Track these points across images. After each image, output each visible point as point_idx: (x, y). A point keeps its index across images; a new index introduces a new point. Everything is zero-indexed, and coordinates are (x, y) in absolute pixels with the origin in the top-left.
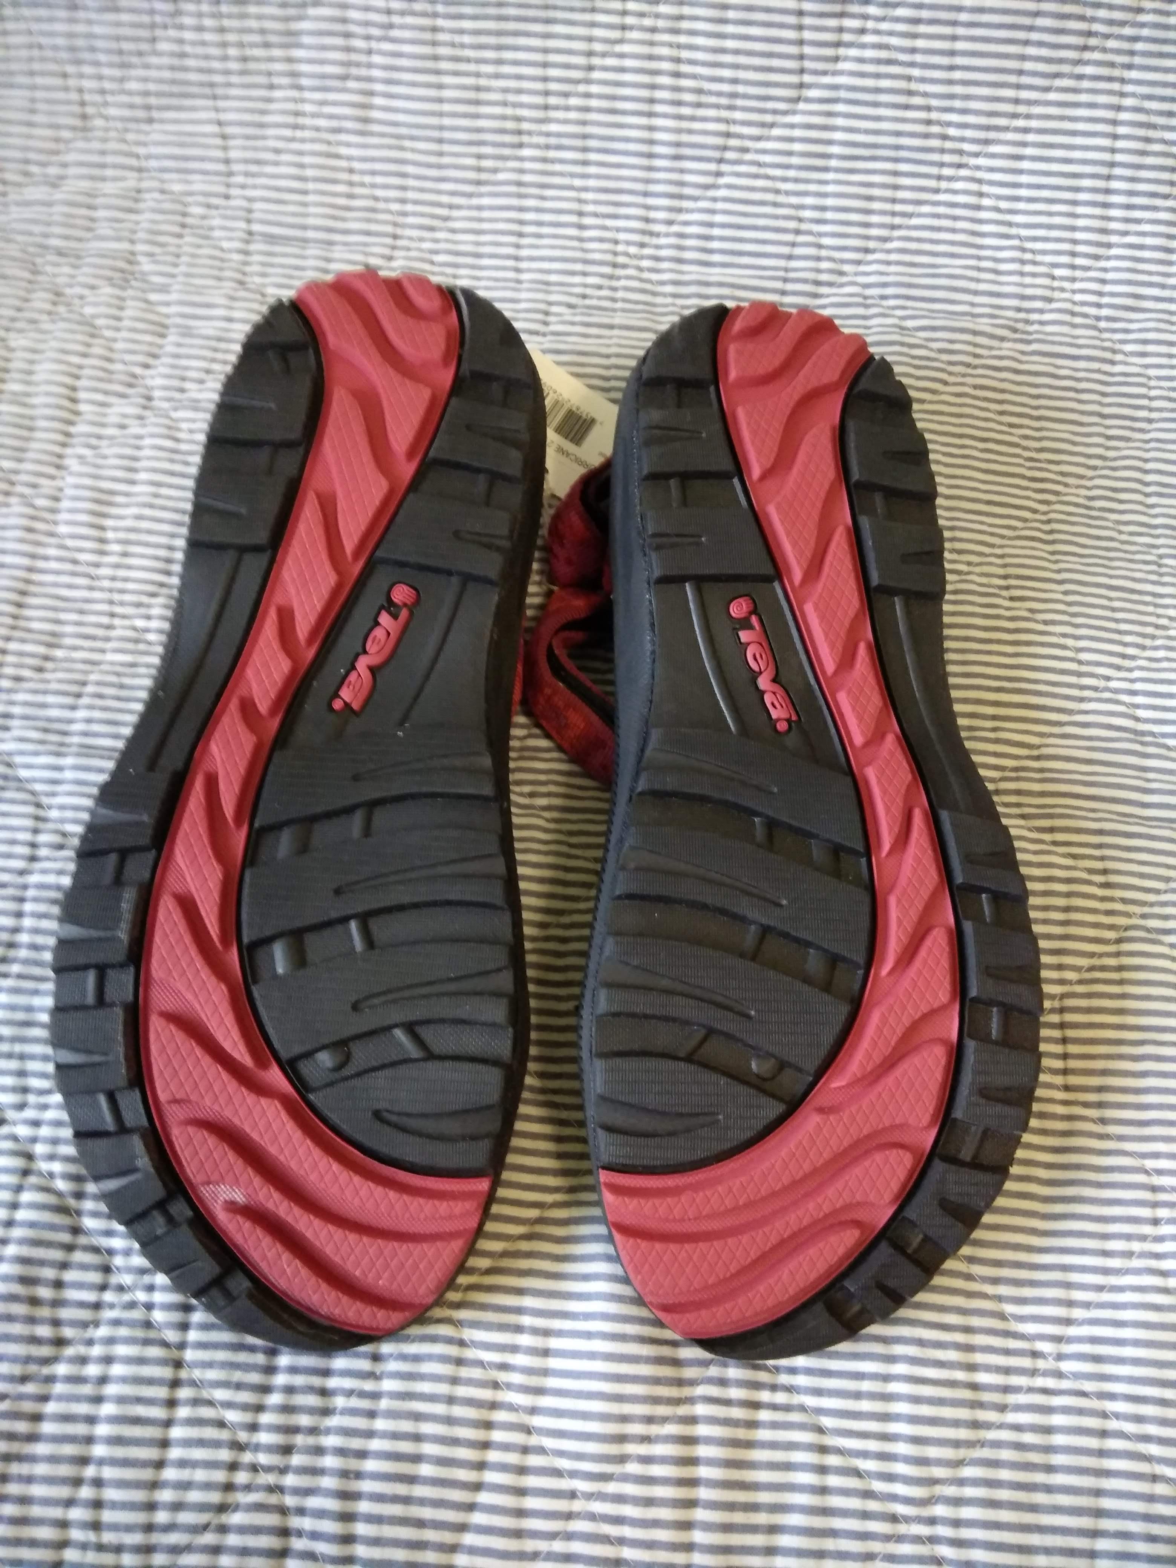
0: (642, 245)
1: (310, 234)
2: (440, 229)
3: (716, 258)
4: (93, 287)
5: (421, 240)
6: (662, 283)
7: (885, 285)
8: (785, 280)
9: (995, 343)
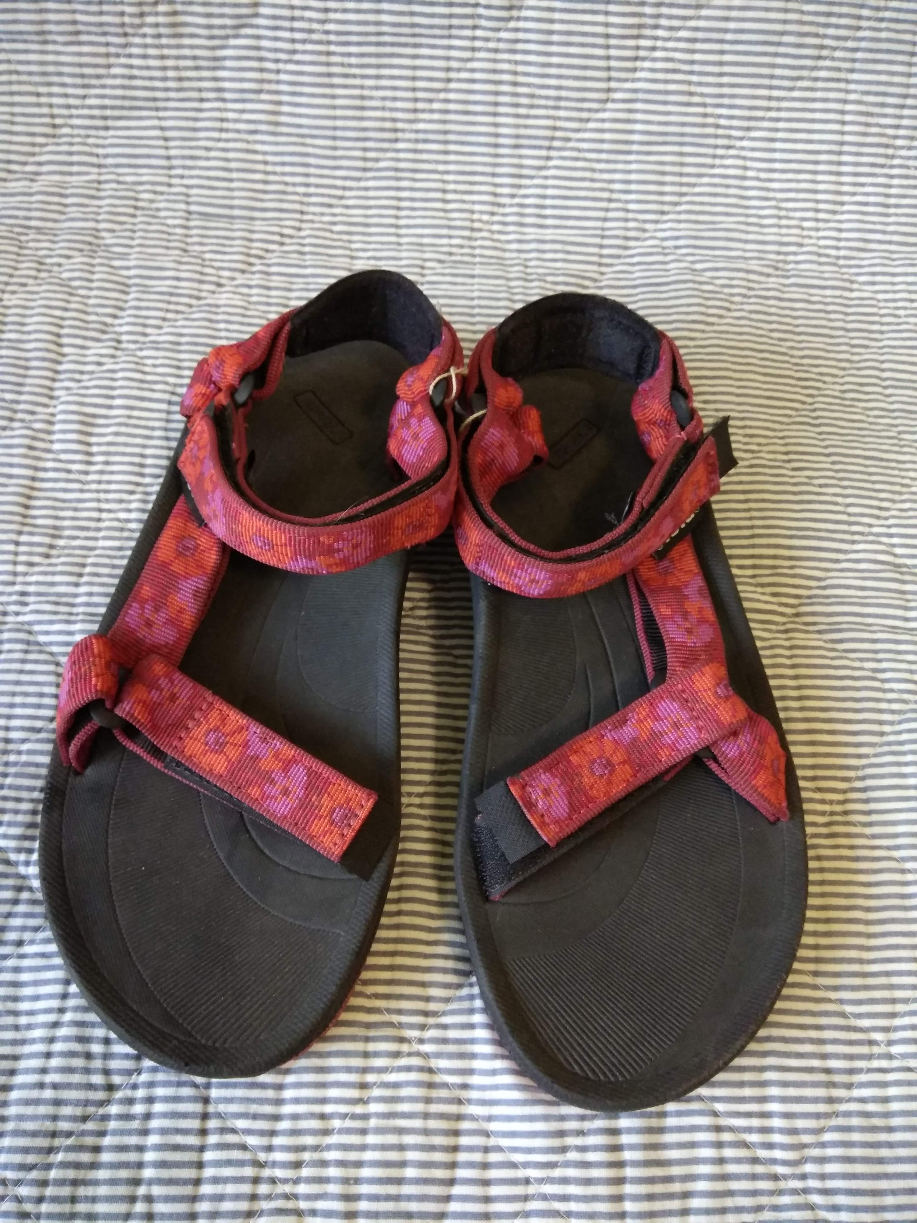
0: (492, 214)
1: (236, 212)
2: (337, 206)
3: (549, 222)
4: (68, 257)
5: (322, 214)
6: (509, 242)
7: (677, 238)
8: (603, 237)
9: (762, 279)
